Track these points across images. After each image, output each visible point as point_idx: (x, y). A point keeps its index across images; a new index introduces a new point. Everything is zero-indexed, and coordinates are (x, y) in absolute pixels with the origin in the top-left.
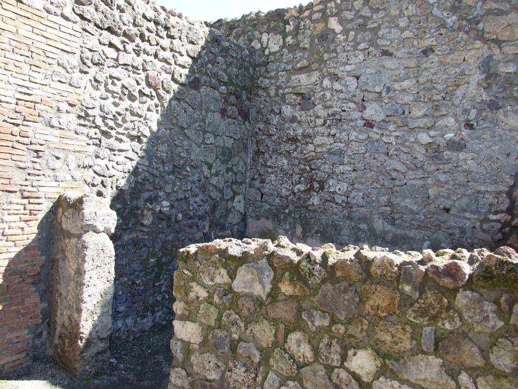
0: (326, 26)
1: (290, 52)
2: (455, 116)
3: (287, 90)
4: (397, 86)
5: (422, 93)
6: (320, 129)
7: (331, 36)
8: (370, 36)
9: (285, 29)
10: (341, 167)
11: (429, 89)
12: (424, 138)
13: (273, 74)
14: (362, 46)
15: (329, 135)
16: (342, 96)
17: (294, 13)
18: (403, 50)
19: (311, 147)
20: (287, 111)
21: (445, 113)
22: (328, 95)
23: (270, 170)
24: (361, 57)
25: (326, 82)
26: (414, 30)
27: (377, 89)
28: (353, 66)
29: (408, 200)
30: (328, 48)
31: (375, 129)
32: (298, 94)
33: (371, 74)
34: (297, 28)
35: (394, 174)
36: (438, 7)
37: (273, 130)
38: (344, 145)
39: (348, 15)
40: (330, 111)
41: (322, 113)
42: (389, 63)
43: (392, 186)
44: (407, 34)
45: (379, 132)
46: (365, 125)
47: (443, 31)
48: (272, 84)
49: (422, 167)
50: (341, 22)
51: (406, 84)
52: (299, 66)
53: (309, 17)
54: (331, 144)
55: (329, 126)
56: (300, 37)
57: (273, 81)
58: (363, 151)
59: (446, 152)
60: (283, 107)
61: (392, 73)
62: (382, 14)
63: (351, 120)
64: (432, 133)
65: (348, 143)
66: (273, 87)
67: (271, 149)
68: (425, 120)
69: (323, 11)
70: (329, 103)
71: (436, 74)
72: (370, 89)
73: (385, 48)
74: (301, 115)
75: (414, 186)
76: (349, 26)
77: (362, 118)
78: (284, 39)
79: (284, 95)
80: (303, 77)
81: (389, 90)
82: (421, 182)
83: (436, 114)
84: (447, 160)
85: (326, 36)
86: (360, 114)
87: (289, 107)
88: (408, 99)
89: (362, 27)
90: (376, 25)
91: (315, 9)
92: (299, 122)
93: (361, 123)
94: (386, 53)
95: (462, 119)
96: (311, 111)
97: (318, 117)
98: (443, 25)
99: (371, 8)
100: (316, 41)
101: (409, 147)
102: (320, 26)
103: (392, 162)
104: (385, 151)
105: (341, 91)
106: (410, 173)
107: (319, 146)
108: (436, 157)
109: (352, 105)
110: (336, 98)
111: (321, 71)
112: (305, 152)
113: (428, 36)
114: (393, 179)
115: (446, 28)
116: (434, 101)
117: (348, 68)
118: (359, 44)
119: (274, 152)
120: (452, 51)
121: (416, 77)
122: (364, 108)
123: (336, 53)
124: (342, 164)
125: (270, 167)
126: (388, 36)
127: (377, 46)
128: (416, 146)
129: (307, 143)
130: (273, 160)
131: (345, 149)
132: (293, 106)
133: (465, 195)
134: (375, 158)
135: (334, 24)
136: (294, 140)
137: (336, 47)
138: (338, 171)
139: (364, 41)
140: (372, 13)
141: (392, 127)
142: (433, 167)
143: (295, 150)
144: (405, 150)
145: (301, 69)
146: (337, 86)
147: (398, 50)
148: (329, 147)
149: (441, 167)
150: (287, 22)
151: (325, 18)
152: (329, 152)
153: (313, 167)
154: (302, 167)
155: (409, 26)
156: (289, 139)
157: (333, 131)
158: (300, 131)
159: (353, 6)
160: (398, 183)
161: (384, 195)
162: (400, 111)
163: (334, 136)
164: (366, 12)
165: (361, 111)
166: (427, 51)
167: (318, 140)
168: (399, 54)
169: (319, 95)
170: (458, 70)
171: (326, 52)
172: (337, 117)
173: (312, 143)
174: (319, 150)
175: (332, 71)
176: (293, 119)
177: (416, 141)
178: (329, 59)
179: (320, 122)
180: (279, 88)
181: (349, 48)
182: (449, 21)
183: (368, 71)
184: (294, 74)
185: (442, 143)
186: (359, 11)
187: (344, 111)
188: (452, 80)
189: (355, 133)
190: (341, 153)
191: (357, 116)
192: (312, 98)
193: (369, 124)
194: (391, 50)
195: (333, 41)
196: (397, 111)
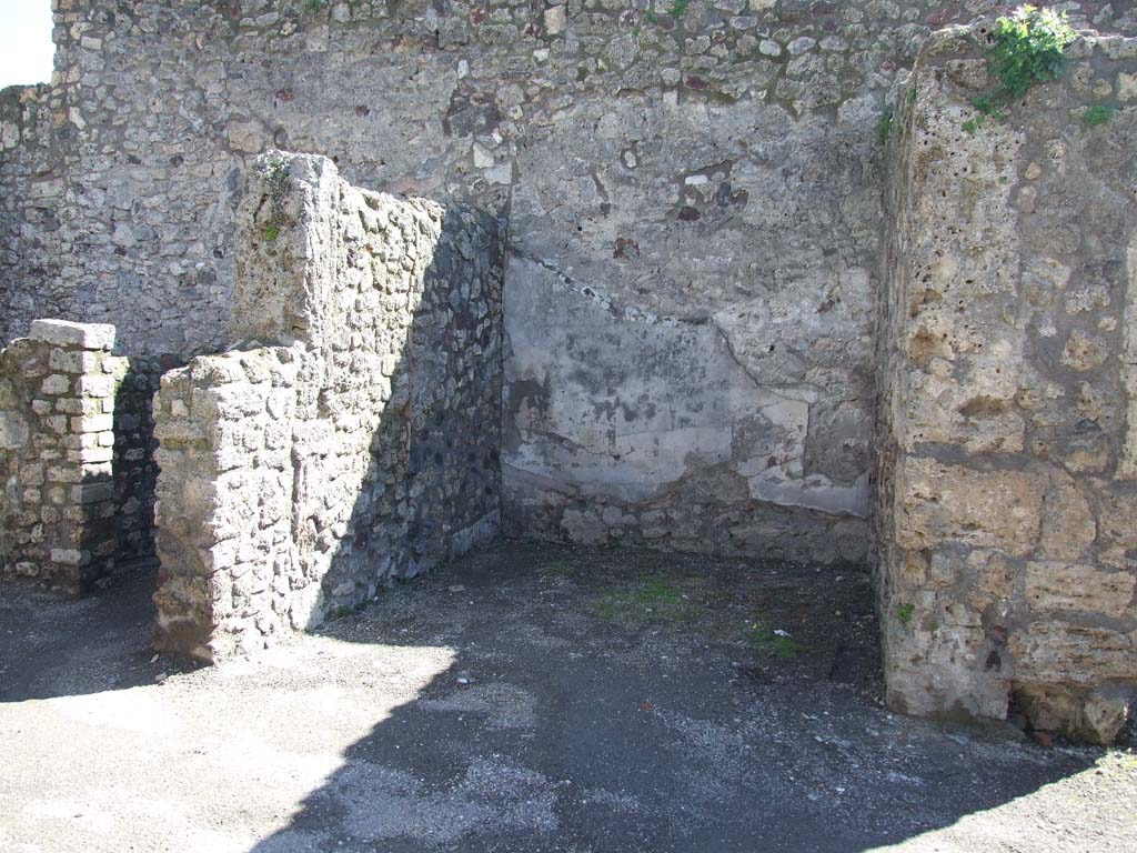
0: (67, 118)
1: (28, 150)
2: (204, 241)
3: (27, 203)
4: (146, 202)
5: (172, 212)
6: (67, 257)
7: (72, 133)
8: (115, 137)
9: (22, 116)
10: (93, 306)
11: (179, 208)
12: (177, 269)
13: (9, 179)
14: (107, 149)
15: (78, 265)
16: (88, 213)
17: (31, 94)
18: (152, 157)
19: (59, 281)
20: (28, 231)
21: (194, 238)
22: (73, 212)
23: (13, 313)
24: (107, 163)
25: (70, 195)
26: (162, 132)
27: (126, 207)
28: (98, 175)
29: (163, 346)
30: (69, 149)
31: (126, 258)
32: (40, 209)
33: (118, 186)
34: (34, 117)
35: (149, 314)
36: (184, 106)
37: (13, 258)
38: (95, 277)
39: (91, 106)
40: (77, 234)
41: (69, 235)
42: (137, 173)
43: (146, 329)
44: (155, 137)
45: (131, 261)
46: (115, 252)
47: (190, 136)
48: (10, 193)
49: (175, 304)
50: (84, 114)
51: (156, 200)
52: (38, 170)
53: (47, 104)
54: (81, 277)
55: (77, 253)
56: (39, 130)
57: (11, 189)
58: (115, 286)
59: (199, 286)
60: (23, 226)
61: (141, 185)
62: (127, 109)
63: (101, 246)
64: (185, 262)
65: (99, 274)
66: (11, 198)
67: (13, 284)
68: (176, 246)
69: (63, 97)
70: (75, 222)
71: (185, 189)
72: (117, 206)
73: (132, 153)
74: (45, 238)
75: (169, 326)
76: (92, 121)
77: (112, 243)
78: (21, 130)
79: (24, 209)
80: (45, 185)
81: (138, 206)
82: (176, 323)
83: (186, 239)
84: (200, 294)
85: (67, 131)
86: (109, 237)
87: (30, 226)
88: (158, 219)
89: (106, 123)
90: (121, 122)
91: (55, 93)
92: (44, 247)
93: (111, 249)
94: (133, 160)
95: (209, 245)
96: (56, 233)
97: (64, 241)
98: (190, 129)
99: (116, 99)
100: (57, 137)
101: (163, 280)
102: (60, 117)
103: (145, 298)
104: (137, 284)
105: (87, 207)
106: (164, 311)
107: (68, 279)
108: (188, 291)
109: (100, 226)
110: (81, 216)
111: (64, 179)
112: (52, 287)
113: (175, 141)
114: (148, 320)
115: (192, 132)
116: (184, 222)
117: (93, 177)
118: (103, 145)
119: (17, 287)
120: (200, 161)
121: (165, 192)
122: (113, 229)
123: (79, 156)
124: (93, 302)
125: (13, 308)
126: (136, 139)
127: (124, 150)
128: (168, 278)
129: (54, 276)
130: (16, 299)
131: (96, 283)
132: (36, 225)
133: (216, 336)
134: (128, 295)
135: (75, 116)
136: (38, 271)
137: (78, 147)
138: (89, 311)
139: (108, 143)
140: (117, 106)
141: (143, 256)
142: (188, 304)
143: (42, 284)
144: (158, 283)
145: (43, 174)
146: (82, 201)
147: (146, 156)
148: (78, 280)
149: (194, 303)
150: (23, 108)
151: (65, 108)
152: (79, 287)
153: (62, 307)
154: (50, 307)
155: (156, 127)
156: (35, 271)
157: (82, 260)
158: (45, 260)
159: (94, 95)
160: (152, 324)
161: (141, 340)
162: (152, 235)
163: (83, 265)
164: (110, 104)
165: (110, 234)
166: (177, 160)
167: (66, 272)
168: (147, 162)
169: (61, 212)
170: (205, 185)
171: (67, 154)
172: (86, 241)
173: (60, 276)
174: (68, 284)
175: (75, 179)
176: (36, 244)
177: (169, 272)
178: (72, 164)
179: (66, 247)
180: (18, 199)
181: (92, 151)
182: (195, 124)
183: (115, 182)
184: (34, 180)
185: (193, 273)
186: (102, 102)
187: (92, 233)
188: (201, 197)
189: (105, 263)
190: (91, 288)
191: (105, 241)
192: (56, 216)
193: (121, 251)
194: (139, 157)
195: (75, 140)
196: (147, 234)
